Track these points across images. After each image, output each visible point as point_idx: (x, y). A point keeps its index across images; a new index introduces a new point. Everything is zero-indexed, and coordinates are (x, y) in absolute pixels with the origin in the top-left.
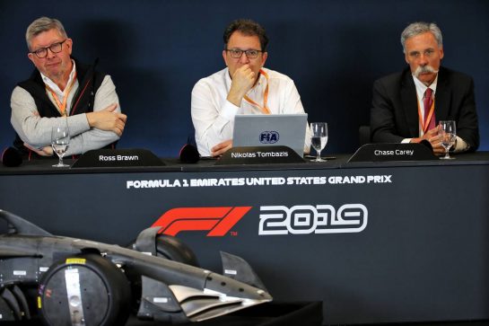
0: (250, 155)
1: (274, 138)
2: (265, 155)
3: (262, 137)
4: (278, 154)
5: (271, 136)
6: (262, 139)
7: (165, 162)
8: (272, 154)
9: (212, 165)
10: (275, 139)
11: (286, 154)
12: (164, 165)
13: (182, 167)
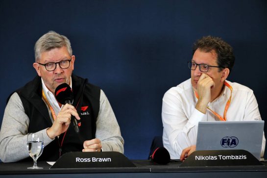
0: (213, 158)
1: (234, 142)
2: (226, 157)
3: (223, 142)
4: (237, 157)
5: (231, 141)
6: (223, 144)
7: (135, 164)
8: (232, 157)
9: (177, 167)
10: (235, 144)
11: (245, 157)
12: (135, 166)
13: (151, 168)
